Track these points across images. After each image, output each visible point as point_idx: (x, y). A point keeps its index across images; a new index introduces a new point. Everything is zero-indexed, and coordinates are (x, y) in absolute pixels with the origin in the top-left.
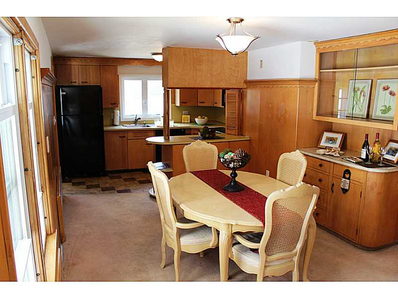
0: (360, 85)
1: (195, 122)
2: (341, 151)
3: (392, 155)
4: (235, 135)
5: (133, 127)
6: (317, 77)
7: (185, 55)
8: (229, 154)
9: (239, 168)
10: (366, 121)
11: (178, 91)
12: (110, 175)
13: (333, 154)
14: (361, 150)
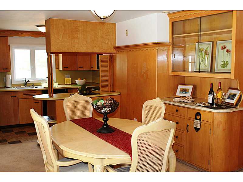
0: (204, 46)
1: (76, 83)
2: (192, 98)
3: (232, 99)
4: (108, 91)
5: (23, 88)
6: (171, 41)
7: (64, 25)
8: (101, 101)
9: (109, 113)
10: (211, 73)
11: (61, 56)
12: (2, 130)
13: (186, 101)
14: (208, 97)
